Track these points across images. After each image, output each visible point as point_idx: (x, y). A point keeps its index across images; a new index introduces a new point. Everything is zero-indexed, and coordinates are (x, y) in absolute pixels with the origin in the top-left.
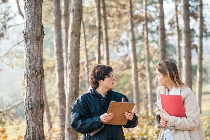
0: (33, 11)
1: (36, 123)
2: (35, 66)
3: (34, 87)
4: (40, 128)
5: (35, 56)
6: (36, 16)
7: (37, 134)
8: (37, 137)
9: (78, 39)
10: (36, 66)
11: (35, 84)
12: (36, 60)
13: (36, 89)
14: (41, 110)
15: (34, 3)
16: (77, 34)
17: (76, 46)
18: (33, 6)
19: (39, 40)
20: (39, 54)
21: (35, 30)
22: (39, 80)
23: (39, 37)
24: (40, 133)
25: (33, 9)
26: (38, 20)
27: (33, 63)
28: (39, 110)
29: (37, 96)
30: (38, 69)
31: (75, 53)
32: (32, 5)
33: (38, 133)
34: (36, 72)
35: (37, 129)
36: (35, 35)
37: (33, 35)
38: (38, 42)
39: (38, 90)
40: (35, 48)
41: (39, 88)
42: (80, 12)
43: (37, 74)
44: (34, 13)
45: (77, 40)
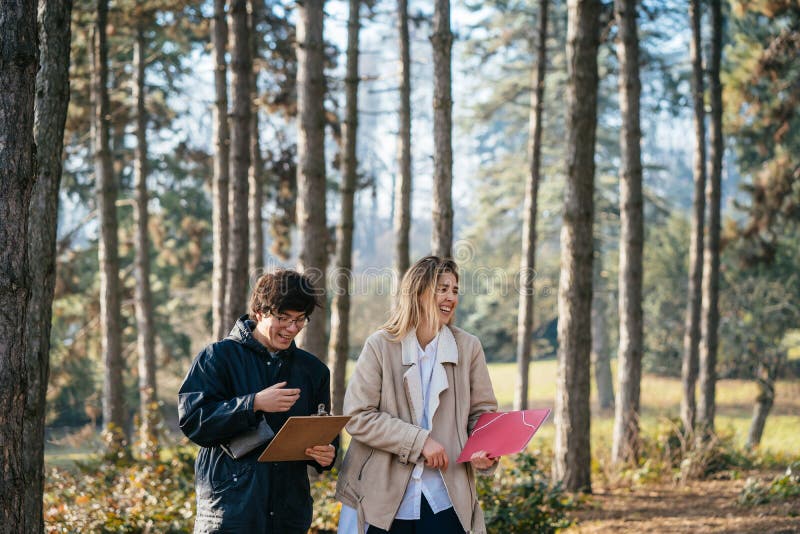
0: (13, 101)
1: (5, 434)
2: (10, 264)
3: (5, 327)
4: (15, 450)
5: (11, 234)
6: (21, 117)
7: (7, 466)
8: (7, 478)
9: (54, 186)
10: (14, 264)
11: (7, 317)
12: (15, 246)
13: (10, 334)
14: (21, 397)
15: (17, 78)
16: (52, 170)
17: (47, 208)
18: (14, 87)
19: (25, 188)
20: (23, 231)
21: (17, 158)
22: (20, 307)
23: (26, 180)
24: (15, 466)
25: (13, 95)
26: (25, 128)
27: (5, 254)
28: (15, 398)
29: (13, 354)
30: (18, 273)
31: (42, 231)
32: (10, 82)
33: (11, 465)
34: (12, 281)
35: (7, 454)
36: (15, 171)
37: (10, 172)
38: (22, 193)
39: (14, 336)
40: (13, 211)
41: (19, 329)
42: (61, 99)
43: (14, 287)
44: (17, 107)
45: (52, 189)
